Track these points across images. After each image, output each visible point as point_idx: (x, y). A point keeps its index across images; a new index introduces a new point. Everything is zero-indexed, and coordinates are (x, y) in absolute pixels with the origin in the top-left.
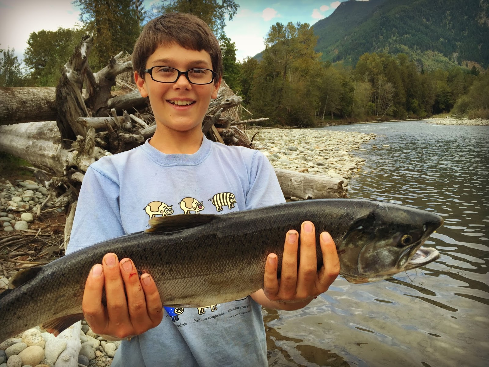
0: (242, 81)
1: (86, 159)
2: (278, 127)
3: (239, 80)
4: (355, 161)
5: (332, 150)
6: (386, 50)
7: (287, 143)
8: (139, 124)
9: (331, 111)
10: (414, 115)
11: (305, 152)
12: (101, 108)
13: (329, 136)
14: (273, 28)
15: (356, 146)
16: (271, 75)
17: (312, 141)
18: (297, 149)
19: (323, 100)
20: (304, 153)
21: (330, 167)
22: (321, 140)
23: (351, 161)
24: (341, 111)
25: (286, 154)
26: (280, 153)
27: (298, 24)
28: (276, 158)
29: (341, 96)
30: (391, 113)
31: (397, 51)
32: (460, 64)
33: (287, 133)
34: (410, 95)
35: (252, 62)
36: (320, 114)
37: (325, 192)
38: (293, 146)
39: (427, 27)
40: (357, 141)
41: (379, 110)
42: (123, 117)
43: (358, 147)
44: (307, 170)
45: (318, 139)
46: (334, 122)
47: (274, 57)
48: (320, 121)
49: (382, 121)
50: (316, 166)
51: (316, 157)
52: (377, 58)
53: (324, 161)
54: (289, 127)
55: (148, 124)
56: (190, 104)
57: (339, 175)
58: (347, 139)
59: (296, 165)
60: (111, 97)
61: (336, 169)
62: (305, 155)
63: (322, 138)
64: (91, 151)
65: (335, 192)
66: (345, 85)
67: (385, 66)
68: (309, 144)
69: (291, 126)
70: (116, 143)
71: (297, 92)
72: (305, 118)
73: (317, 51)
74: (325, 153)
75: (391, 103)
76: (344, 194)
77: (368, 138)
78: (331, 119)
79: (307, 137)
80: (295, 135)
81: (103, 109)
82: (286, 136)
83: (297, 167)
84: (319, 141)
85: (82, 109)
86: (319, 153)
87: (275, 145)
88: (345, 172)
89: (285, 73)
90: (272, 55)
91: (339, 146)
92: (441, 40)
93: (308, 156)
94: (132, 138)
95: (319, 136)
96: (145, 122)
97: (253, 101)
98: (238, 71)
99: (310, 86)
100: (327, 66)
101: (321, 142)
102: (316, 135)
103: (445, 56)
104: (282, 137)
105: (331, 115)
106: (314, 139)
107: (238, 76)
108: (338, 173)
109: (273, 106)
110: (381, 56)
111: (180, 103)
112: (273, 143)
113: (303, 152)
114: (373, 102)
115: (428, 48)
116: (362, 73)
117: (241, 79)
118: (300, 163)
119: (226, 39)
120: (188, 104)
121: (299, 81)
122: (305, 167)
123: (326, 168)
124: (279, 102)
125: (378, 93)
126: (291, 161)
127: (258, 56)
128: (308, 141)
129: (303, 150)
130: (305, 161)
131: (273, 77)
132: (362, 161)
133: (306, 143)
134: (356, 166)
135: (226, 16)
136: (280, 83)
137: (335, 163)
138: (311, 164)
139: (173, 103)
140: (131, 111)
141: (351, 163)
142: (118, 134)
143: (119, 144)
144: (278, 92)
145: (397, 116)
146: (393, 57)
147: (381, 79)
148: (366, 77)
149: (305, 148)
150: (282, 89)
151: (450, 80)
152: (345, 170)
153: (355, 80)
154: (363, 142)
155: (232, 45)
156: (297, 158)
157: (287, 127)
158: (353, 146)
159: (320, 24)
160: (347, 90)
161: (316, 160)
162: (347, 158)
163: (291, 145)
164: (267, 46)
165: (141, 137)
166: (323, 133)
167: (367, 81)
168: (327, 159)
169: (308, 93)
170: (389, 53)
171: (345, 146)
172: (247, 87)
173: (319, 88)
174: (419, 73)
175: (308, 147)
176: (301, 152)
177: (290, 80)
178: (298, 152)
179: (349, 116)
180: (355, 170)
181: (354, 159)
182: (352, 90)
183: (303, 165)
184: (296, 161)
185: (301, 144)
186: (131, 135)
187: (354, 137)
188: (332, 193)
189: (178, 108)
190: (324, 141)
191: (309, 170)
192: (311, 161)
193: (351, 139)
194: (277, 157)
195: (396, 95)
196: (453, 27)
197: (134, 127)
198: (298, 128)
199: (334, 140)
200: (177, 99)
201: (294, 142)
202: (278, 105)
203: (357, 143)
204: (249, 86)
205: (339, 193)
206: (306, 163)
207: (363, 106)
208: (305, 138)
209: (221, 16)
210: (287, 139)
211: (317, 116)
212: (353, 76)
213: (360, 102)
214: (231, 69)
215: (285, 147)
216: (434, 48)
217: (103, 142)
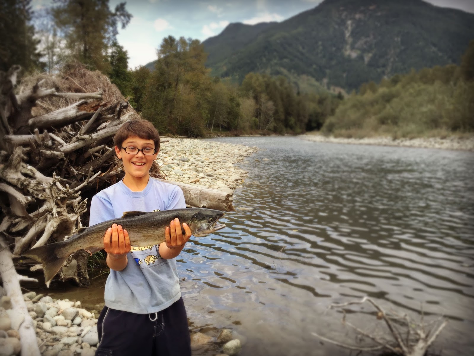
0: (133, 89)
1: (13, 173)
2: (169, 136)
3: (131, 87)
4: (240, 172)
5: (220, 162)
6: (268, 71)
7: (179, 154)
8: (58, 142)
9: (219, 123)
10: (291, 131)
11: (196, 163)
12: (22, 127)
13: (217, 148)
14: (165, 40)
15: (241, 158)
16: (162, 85)
17: (202, 152)
18: (189, 160)
19: (212, 112)
20: (195, 165)
21: (218, 178)
22: (210, 152)
23: (236, 173)
24: (228, 123)
25: (179, 165)
26: (173, 163)
27: (190, 39)
28: (170, 169)
29: (229, 110)
30: (272, 128)
31: (278, 73)
32: (329, 88)
33: (178, 143)
34: (288, 114)
35: (143, 71)
36: (209, 125)
37: (216, 202)
38: (185, 157)
39: (302, 54)
40: (242, 153)
41: (261, 124)
42: (43, 135)
43: (243, 160)
44: (198, 181)
45: (207, 151)
46: (222, 134)
47: (166, 68)
48: (209, 132)
49: (264, 135)
50: (206, 177)
51: (206, 168)
52: (261, 79)
53: (213, 172)
54: (180, 136)
55: (66, 142)
56: (143, 165)
57: (226, 185)
58: (233, 152)
59: (189, 176)
60: (32, 117)
61: (223, 180)
62: (196, 166)
63: (211, 150)
64: (18, 165)
65: (223, 202)
66: (232, 100)
67: (267, 86)
68: (200, 155)
69: (181, 136)
70: (37, 158)
71: (188, 104)
72: (195, 128)
73: (207, 66)
74: (214, 164)
75: (272, 119)
76: (230, 203)
77: (251, 151)
78: (219, 131)
79: (197, 148)
80: (186, 146)
81: (23, 128)
82: (178, 146)
83: (189, 178)
84: (209, 153)
85: (5, 127)
86: (209, 165)
87: (168, 155)
88: (231, 183)
89: (177, 85)
90: (164, 66)
91: (226, 158)
92: (314, 66)
93: (199, 167)
94: (53, 155)
95: (208, 147)
96: (63, 140)
97: (145, 109)
98: (130, 79)
99: (200, 99)
100: (216, 81)
101: (210, 153)
102: (205, 147)
103: (317, 80)
104: (173, 147)
105: (219, 127)
106: (203, 150)
107: (131, 84)
108: (225, 184)
109: (164, 115)
110: (264, 77)
111: (138, 164)
112: (166, 153)
113: (194, 163)
114: (257, 117)
115: (303, 72)
116: (248, 91)
117: (133, 87)
118: (192, 173)
119: (119, 47)
120: (142, 164)
121: (189, 93)
122: (196, 177)
123: (215, 179)
124: (171, 112)
125: (260, 110)
126: (184, 172)
127: (150, 65)
128: (198, 152)
129: (194, 161)
130: (197, 172)
131: (165, 88)
132: (246, 173)
133: (196, 154)
134: (240, 178)
135: (119, 25)
136: (171, 94)
137: (223, 174)
138: (201, 175)
139: (135, 164)
140: (50, 130)
141: (236, 175)
142: (39, 151)
143: (40, 159)
144: (170, 102)
145: (277, 131)
146: (274, 78)
147: (264, 97)
148: (251, 94)
149: (196, 159)
150: (173, 100)
151: (321, 102)
152: (231, 181)
153: (240, 96)
154: (247, 154)
155: (125, 53)
156: (190, 169)
157: (178, 136)
158: (238, 159)
159: (210, 41)
160: (234, 105)
161: (206, 171)
162: (232, 170)
163: (183, 155)
164: (159, 57)
165: (62, 154)
166: (212, 144)
167: (251, 98)
168: (215, 170)
169: (198, 106)
170: (271, 74)
171: (232, 158)
172: (139, 94)
173: (209, 102)
174: (295, 95)
175: (199, 158)
176: (193, 164)
177: (181, 92)
178: (190, 163)
179: (236, 129)
180: (239, 181)
181: (239, 171)
182: (238, 105)
183: (195, 176)
184: (188, 172)
185: (192, 155)
186: (52, 152)
187: (239, 149)
188: (221, 203)
189: (137, 167)
190: (213, 153)
191: (201, 180)
192: (202, 172)
193: (236, 151)
194: (171, 167)
195: (276, 112)
196: (324, 56)
197: (53, 144)
198: (188, 137)
199: (222, 152)
200: (137, 162)
201: (185, 153)
202: (169, 115)
203: (241, 156)
204: (141, 95)
205: (226, 203)
206: (198, 174)
207: (248, 121)
208: (195, 148)
209: (114, 24)
210: (179, 149)
211: (206, 127)
212: (240, 93)
213: (245, 117)
214: (123, 76)
215: (178, 158)
216: (309, 73)
217: (25, 157)
